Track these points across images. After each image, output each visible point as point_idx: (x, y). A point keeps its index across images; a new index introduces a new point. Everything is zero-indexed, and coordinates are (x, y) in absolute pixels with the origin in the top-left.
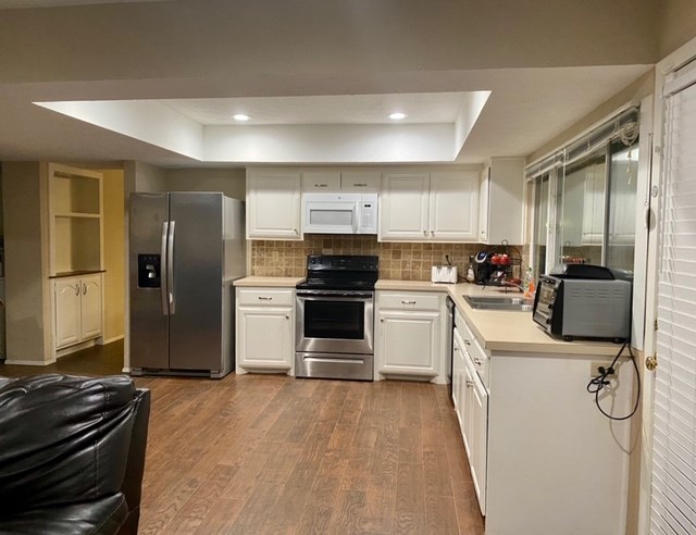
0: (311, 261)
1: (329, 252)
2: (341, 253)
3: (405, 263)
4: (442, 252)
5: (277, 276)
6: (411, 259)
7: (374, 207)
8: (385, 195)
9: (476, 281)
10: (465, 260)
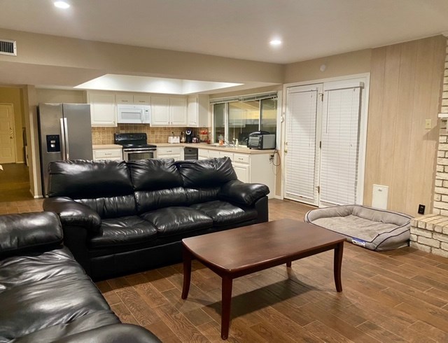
0: (115, 136)
1: (123, 132)
2: (129, 132)
3: (156, 136)
4: (171, 131)
5: (98, 144)
6: (159, 134)
7: (150, 111)
8: (153, 107)
9: (186, 142)
10: (179, 134)
